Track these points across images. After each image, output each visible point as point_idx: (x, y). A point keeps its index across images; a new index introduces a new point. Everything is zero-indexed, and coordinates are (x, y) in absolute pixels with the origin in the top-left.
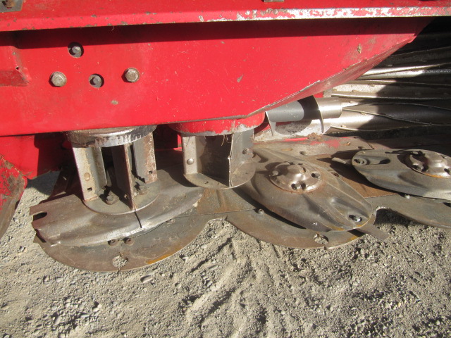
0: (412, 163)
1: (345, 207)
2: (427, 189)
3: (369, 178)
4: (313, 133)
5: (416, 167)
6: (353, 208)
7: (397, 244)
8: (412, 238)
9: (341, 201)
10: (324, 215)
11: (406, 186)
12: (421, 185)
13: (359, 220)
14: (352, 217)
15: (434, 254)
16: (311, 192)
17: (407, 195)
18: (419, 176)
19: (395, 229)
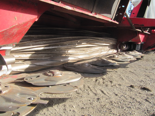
0: (48, 74)
1: (25, 96)
2: (56, 81)
3: (33, 84)
4: (4, 74)
5: (50, 75)
6: (29, 95)
7: (51, 114)
8: (55, 110)
9: (22, 94)
10: (15, 102)
11: (49, 83)
12: (54, 81)
13: (33, 99)
14: (29, 99)
15: (64, 112)
16: (5, 94)
17: (50, 86)
18: (52, 78)
19: (48, 109)
